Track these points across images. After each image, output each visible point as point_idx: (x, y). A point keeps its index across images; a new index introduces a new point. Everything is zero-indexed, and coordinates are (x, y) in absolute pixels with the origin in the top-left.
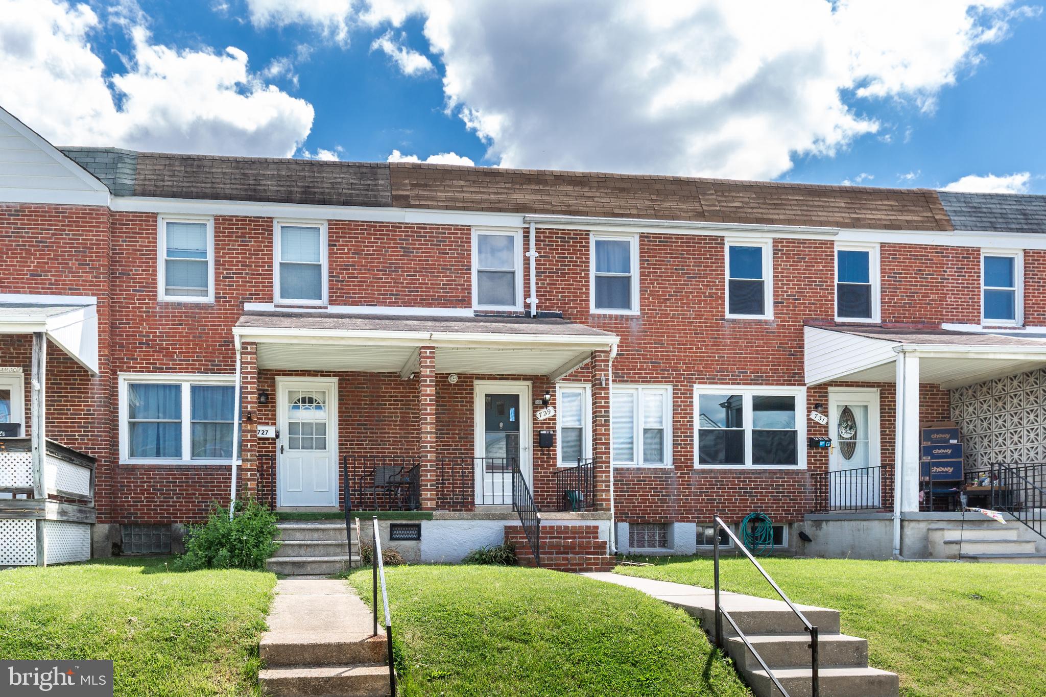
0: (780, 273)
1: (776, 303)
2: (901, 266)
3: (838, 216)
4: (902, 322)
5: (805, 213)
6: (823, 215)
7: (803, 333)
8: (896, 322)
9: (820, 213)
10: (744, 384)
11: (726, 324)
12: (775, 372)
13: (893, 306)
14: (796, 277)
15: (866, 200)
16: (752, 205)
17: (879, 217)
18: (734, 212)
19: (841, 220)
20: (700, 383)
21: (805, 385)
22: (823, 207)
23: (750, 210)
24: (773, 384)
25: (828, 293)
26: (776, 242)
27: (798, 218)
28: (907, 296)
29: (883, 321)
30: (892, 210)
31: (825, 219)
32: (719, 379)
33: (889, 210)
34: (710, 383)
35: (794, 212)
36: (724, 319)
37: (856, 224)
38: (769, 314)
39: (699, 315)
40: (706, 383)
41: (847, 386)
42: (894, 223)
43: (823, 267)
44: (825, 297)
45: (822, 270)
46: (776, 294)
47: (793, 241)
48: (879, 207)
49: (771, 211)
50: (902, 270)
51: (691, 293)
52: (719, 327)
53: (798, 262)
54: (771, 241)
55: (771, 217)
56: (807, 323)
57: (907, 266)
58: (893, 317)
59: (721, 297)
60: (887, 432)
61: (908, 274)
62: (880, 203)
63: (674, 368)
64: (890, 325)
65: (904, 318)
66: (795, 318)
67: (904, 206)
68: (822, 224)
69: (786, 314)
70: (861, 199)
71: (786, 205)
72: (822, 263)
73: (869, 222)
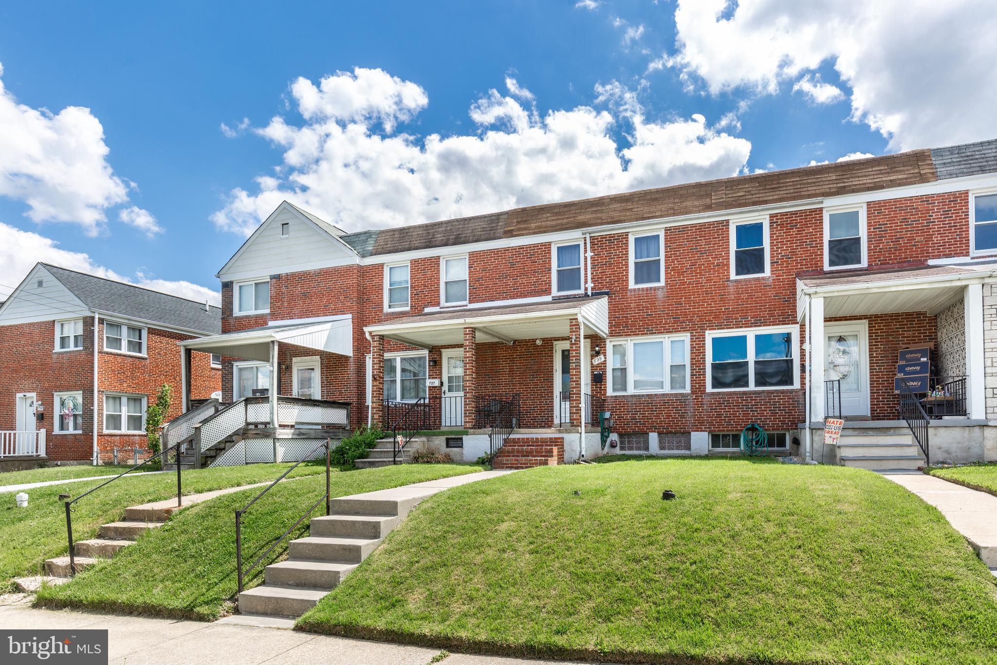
0: (775, 240)
1: (772, 263)
2: (886, 218)
3: (825, 188)
4: (888, 263)
5: (797, 190)
6: (812, 189)
7: (795, 283)
8: (881, 264)
9: (809, 189)
10: (745, 327)
11: (730, 284)
12: (772, 315)
13: (879, 252)
14: (789, 241)
15: (857, 170)
16: (753, 192)
17: (865, 181)
18: (736, 201)
19: (828, 190)
20: (710, 329)
21: (798, 323)
22: (814, 183)
23: (750, 197)
24: (770, 325)
25: (818, 249)
26: (772, 216)
27: (789, 195)
28: (892, 242)
29: (870, 265)
30: (881, 174)
31: (814, 192)
32: (725, 325)
33: (877, 174)
34: (718, 329)
35: (787, 192)
36: (729, 281)
37: (841, 191)
38: (768, 272)
39: (709, 280)
40: (715, 329)
41: (835, 321)
42: (877, 184)
43: (813, 229)
44: (814, 253)
45: (812, 232)
46: (772, 257)
47: (786, 214)
48: (867, 174)
49: (768, 194)
50: (887, 221)
51: (703, 264)
52: (725, 287)
53: (790, 229)
54: (768, 216)
55: (766, 199)
56: (800, 275)
57: (892, 217)
58: (879, 261)
59: (726, 265)
60: (875, 355)
61: (893, 223)
62: (870, 170)
63: (690, 321)
64: (875, 267)
65: (889, 260)
66: (789, 273)
67: (891, 169)
68: (809, 196)
69: (781, 270)
70: (853, 170)
71: (782, 187)
72: (812, 226)
73: (854, 187)
